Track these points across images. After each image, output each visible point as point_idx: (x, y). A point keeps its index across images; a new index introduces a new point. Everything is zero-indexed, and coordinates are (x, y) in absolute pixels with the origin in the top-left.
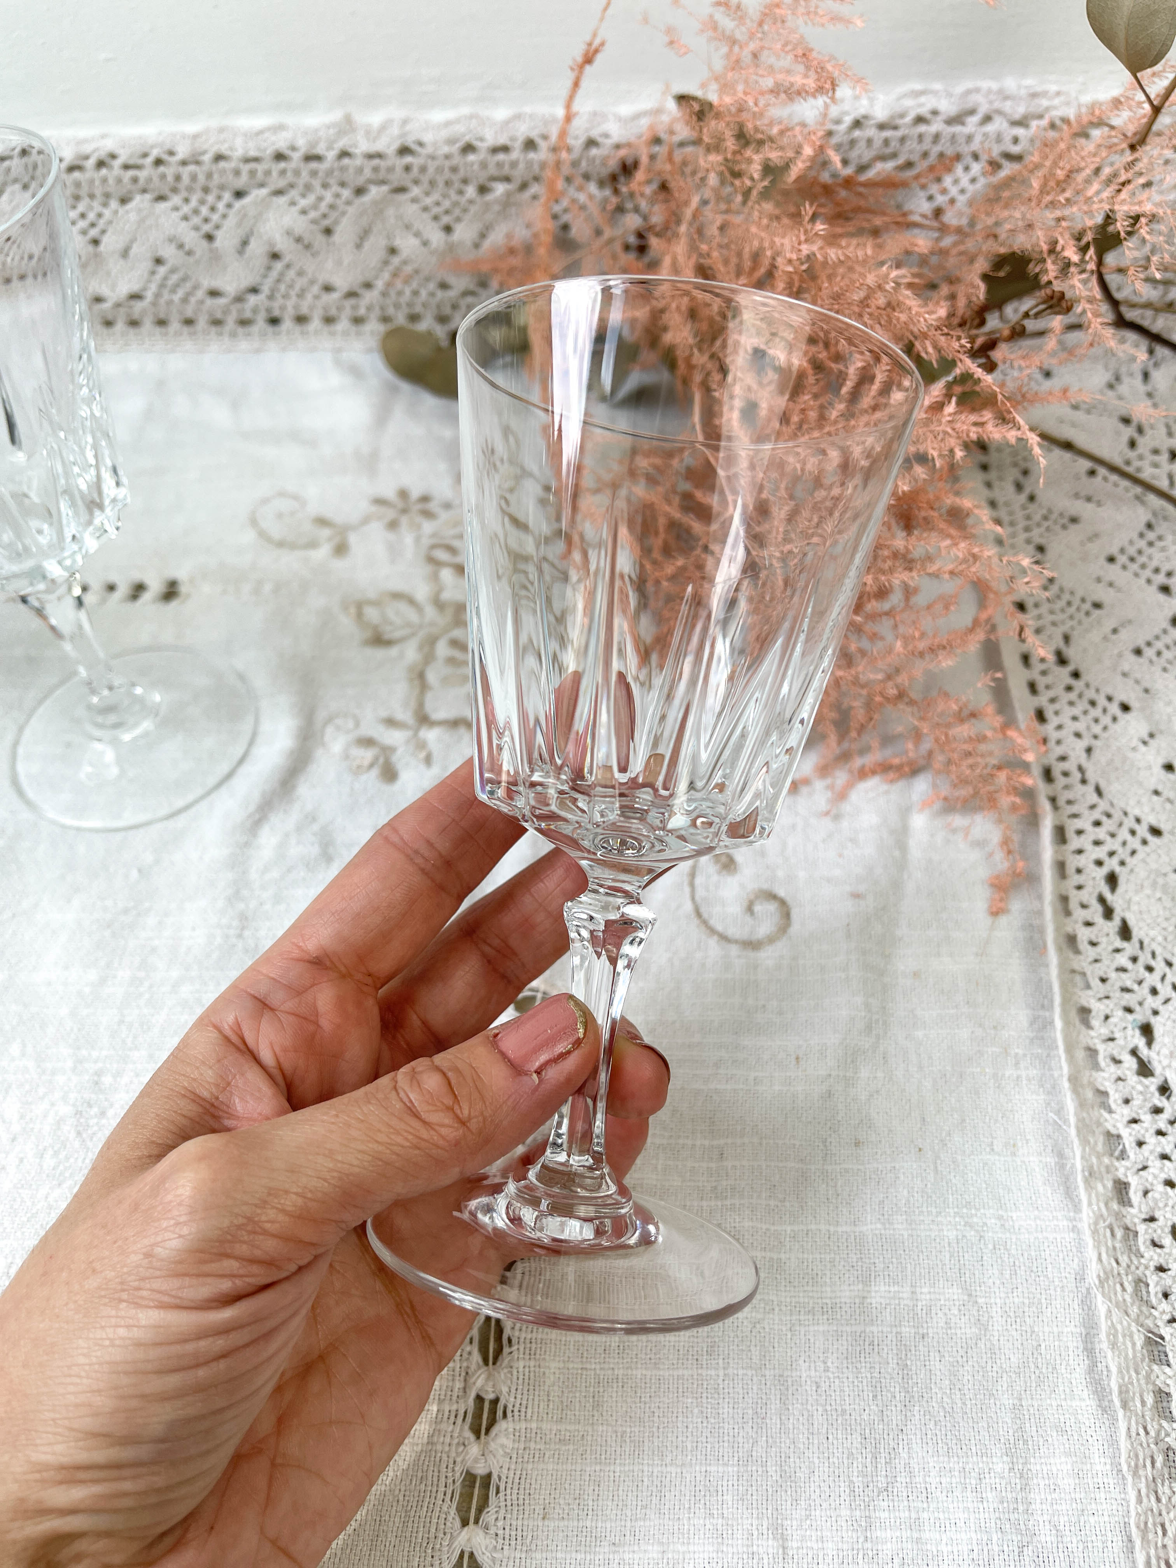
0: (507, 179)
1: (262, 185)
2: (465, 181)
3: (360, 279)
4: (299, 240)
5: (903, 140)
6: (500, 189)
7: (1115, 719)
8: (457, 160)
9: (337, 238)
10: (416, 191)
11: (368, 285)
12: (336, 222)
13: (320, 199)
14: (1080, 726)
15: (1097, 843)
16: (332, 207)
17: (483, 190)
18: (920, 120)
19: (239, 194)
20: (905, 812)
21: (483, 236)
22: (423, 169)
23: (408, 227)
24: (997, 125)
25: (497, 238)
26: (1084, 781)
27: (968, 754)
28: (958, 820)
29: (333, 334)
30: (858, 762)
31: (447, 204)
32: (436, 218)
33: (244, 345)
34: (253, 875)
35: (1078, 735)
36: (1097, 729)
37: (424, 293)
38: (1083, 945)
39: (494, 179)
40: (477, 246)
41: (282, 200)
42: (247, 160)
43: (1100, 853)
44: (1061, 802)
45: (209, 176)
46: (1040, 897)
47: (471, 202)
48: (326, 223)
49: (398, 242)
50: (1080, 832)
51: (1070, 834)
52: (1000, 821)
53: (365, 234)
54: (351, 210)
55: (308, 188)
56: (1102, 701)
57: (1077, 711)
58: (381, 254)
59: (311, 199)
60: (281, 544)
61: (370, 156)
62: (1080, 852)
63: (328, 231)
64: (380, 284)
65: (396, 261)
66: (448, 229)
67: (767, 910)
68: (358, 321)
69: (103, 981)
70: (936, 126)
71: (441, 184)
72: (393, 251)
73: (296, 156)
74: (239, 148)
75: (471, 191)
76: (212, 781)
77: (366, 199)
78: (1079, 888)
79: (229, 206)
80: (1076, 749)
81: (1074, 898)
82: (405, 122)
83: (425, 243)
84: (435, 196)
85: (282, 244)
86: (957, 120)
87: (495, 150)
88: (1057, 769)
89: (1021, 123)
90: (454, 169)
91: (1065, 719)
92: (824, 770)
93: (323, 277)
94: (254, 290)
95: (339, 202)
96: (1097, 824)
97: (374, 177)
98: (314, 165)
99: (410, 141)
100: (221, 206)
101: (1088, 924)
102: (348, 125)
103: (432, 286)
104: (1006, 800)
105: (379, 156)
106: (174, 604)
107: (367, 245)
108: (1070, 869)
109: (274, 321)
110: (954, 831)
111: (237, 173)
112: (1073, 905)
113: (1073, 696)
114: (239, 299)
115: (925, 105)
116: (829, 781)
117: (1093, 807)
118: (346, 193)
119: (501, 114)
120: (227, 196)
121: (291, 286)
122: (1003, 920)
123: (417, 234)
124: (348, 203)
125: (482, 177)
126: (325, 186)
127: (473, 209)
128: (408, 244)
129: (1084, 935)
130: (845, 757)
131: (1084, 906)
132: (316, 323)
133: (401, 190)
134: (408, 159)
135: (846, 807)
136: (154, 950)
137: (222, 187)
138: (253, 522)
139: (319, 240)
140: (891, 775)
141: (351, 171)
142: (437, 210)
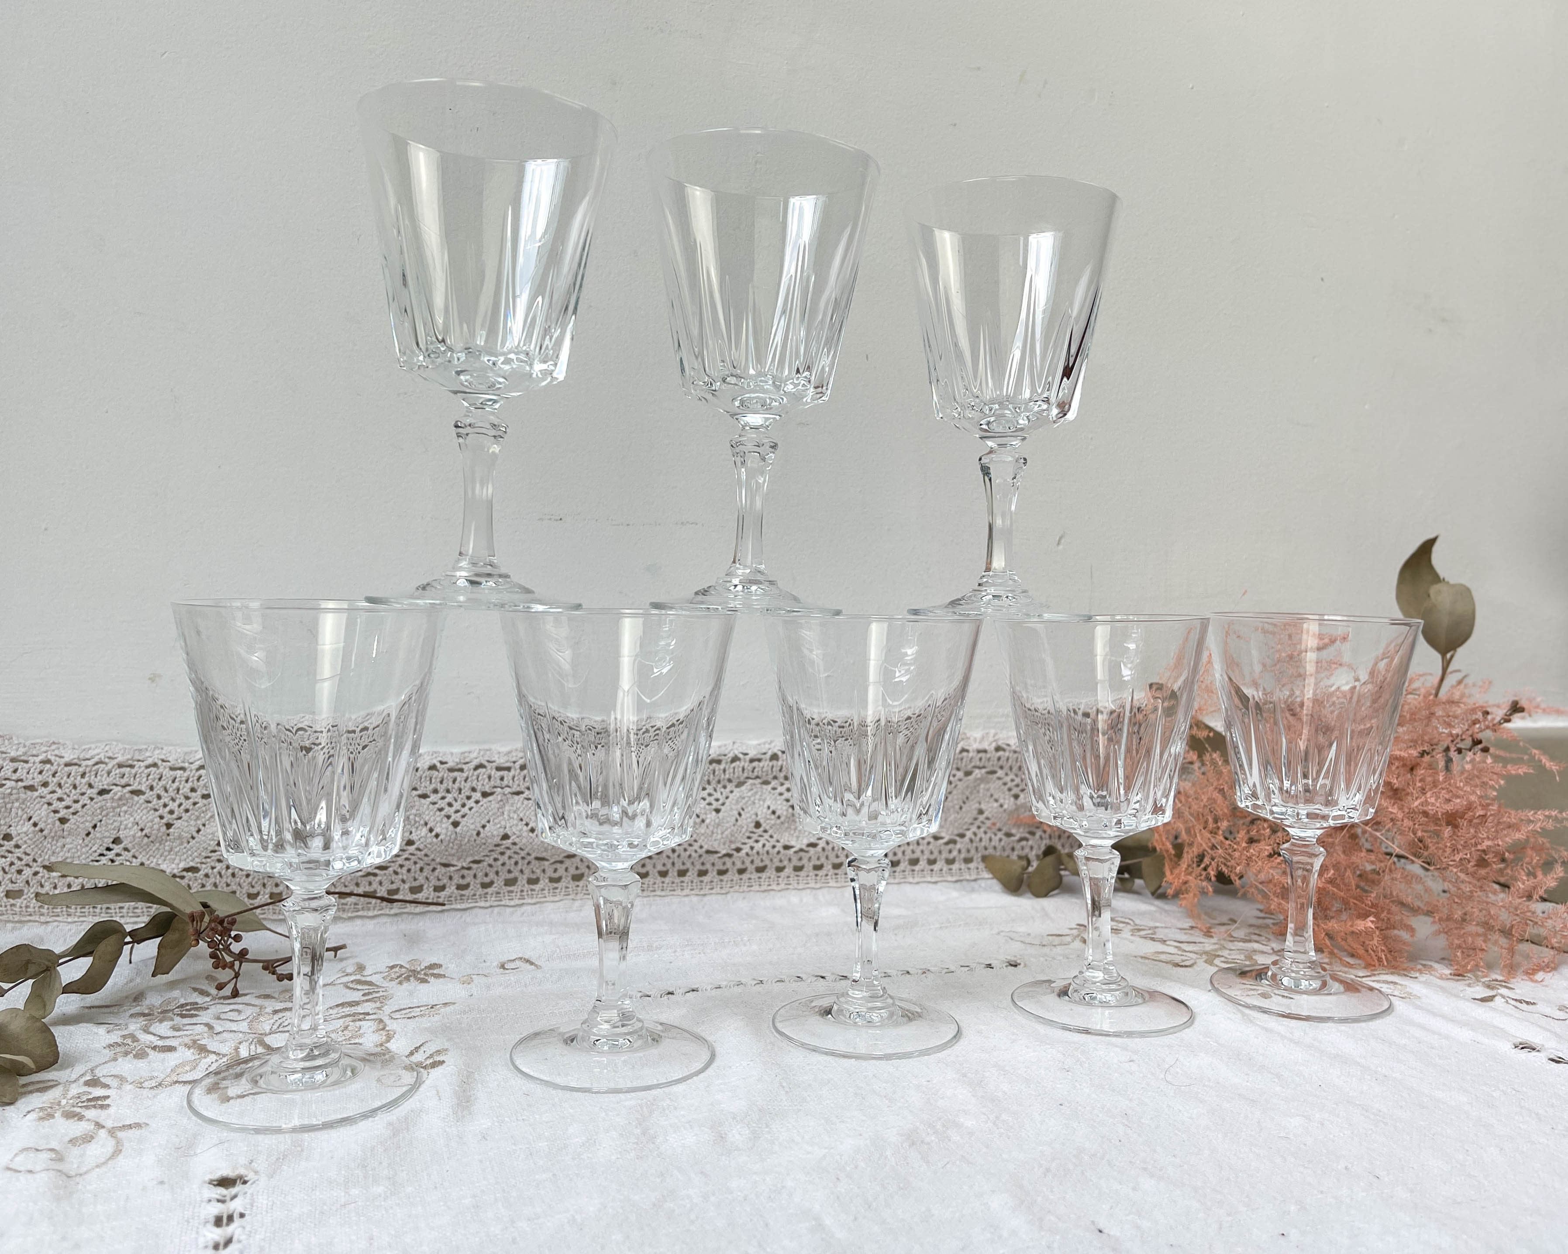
3: (958, 831)
10: (1000, 773)
11: (962, 836)
22: (1007, 759)
23: (992, 796)
29: (931, 872)
32: (1010, 790)
49: (984, 806)
53: (967, 800)
58: (973, 813)
61: (979, 751)
64: (969, 834)
65: (982, 818)
66: (1016, 797)
68: (950, 861)
71: (1015, 769)
72: (981, 812)
77: (971, 778)
83: (1001, 806)
84: (1011, 776)
97: (979, 764)
99: (999, 744)
103: (1000, 835)
105: (985, 751)
107: (966, 808)
123: (997, 800)
128: (990, 808)
132: (923, 863)
133: (992, 772)
134: (1001, 753)
141: (964, 761)
142: (1010, 784)
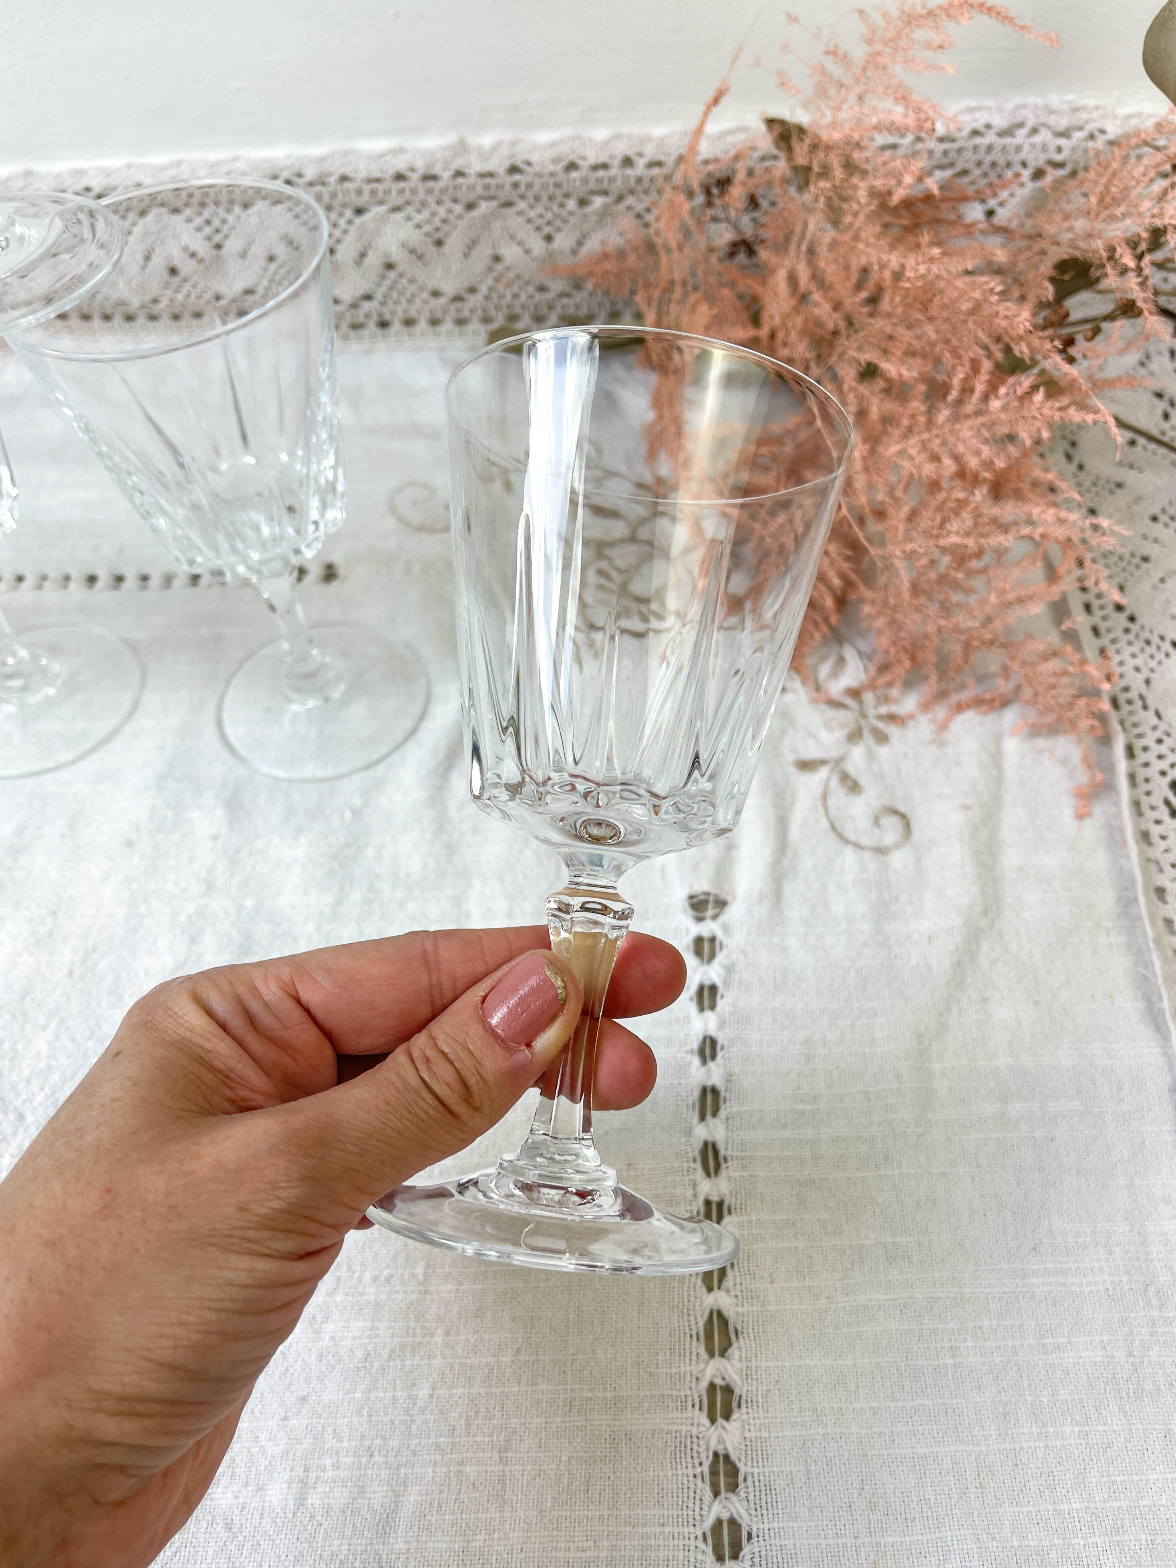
0: (605, 193)
1: (381, 203)
2: (567, 196)
3: (466, 285)
4: (412, 251)
5: (960, 151)
6: (598, 202)
7: (1167, 655)
8: (561, 177)
9: (446, 249)
10: (522, 205)
11: (473, 290)
12: (447, 235)
13: (434, 214)
14: (1139, 662)
15: (1161, 757)
16: (444, 221)
17: (583, 202)
18: (975, 133)
19: (359, 211)
20: (998, 738)
21: (580, 243)
22: (529, 186)
23: (512, 237)
24: (1044, 136)
25: (593, 245)
26: (1145, 707)
27: (1053, 686)
28: (1042, 742)
29: (437, 335)
30: (955, 698)
31: (549, 216)
32: (538, 229)
33: (355, 346)
34: (452, 811)
35: (1137, 669)
36: (1153, 664)
37: (523, 296)
38: (1155, 839)
39: (593, 193)
40: (574, 252)
41: (399, 216)
42: (369, 181)
43: (1164, 765)
44: (1128, 724)
45: (334, 195)
46: (1117, 803)
47: (571, 214)
48: (438, 235)
49: (502, 251)
50: (1145, 749)
51: (1137, 750)
52: (1080, 741)
53: (472, 244)
54: (461, 223)
55: (423, 204)
56: (1155, 640)
57: (1135, 649)
58: (486, 261)
59: (426, 214)
60: (421, 529)
61: (482, 175)
62: (1146, 765)
63: (439, 243)
64: (483, 289)
65: (499, 267)
66: (549, 238)
67: (891, 824)
68: (461, 322)
69: (339, 903)
70: (990, 138)
71: (545, 198)
72: (497, 259)
73: (415, 177)
74: (363, 170)
75: (571, 204)
76: (399, 736)
77: (476, 213)
78: (1148, 793)
79: (350, 222)
80: (1136, 681)
81: (1145, 801)
82: (514, 143)
83: (527, 251)
84: (540, 209)
85: (397, 255)
86: (1007, 132)
87: (595, 168)
88: (1122, 698)
89: (1064, 134)
90: (557, 185)
91: (1125, 656)
92: (926, 707)
93: (431, 284)
94: (368, 297)
95: (451, 217)
96: (1159, 741)
97: (485, 194)
98: (431, 184)
99: (518, 161)
100: (342, 223)
101: (1158, 822)
102: (462, 147)
103: (531, 289)
104: (1085, 724)
105: (491, 175)
106: (335, 584)
107: (474, 254)
108: (1140, 779)
109: (384, 325)
110: (1040, 751)
111: (359, 192)
112: (1145, 808)
113: (1131, 637)
114: (354, 306)
115: (980, 120)
116: (930, 716)
117: (1155, 728)
118: (458, 208)
119: (600, 134)
120: (349, 213)
121: (401, 293)
122: (1087, 822)
123: (520, 244)
124: (460, 217)
125: (583, 191)
126: (439, 202)
127: (572, 220)
128: (511, 253)
129: (1155, 831)
130: (942, 695)
131: (1153, 808)
132: (422, 325)
133: (508, 204)
134: (517, 177)
135: (948, 736)
136: (378, 876)
137: (344, 206)
138: (392, 509)
139: (432, 250)
140: (984, 708)
141: (464, 188)
142: (540, 222)
